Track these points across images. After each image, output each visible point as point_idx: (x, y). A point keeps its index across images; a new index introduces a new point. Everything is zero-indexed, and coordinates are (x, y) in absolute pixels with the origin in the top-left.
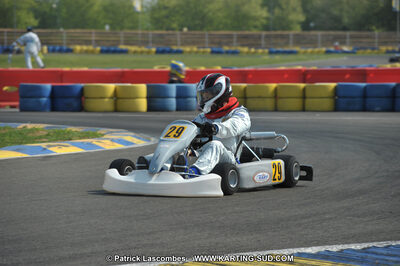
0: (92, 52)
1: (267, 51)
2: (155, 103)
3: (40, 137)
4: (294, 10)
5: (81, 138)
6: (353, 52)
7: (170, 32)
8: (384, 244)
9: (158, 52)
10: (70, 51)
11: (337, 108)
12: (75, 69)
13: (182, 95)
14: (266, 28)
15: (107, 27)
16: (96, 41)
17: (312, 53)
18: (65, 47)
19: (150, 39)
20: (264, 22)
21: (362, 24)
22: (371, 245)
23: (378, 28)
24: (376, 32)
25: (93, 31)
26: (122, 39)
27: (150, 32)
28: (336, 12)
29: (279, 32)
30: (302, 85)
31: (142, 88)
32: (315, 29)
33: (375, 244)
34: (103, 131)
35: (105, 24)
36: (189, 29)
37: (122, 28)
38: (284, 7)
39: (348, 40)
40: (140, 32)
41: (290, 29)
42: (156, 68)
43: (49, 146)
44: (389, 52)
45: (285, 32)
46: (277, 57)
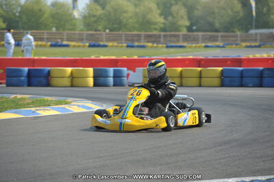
0: (45, 46)
1: (164, 45)
2: (99, 81)
3: (28, 104)
4: (182, 17)
6: (223, 47)
7: (98, 32)
9: (90, 46)
11: (222, 85)
13: (117, 76)
15: (54, 29)
16: (47, 38)
17: (195, 47)
19: (85, 37)
20: (162, 26)
21: (228, 28)
23: (239, 30)
24: (238, 33)
25: (45, 31)
26: (65, 37)
27: (85, 32)
29: (173, 33)
31: (90, 71)
32: (197, 30)
34: (69, 100)
35: (52, 27)
36: (110, 30)
37: (64, 30)
38: (175, 16)
39: (219, 39)
40: (77, 32)
41: (179, 31)
42: (93, 57)
43: (37, 110)
44: (247, 47)
45: (177, 33)
46: (172, 50)
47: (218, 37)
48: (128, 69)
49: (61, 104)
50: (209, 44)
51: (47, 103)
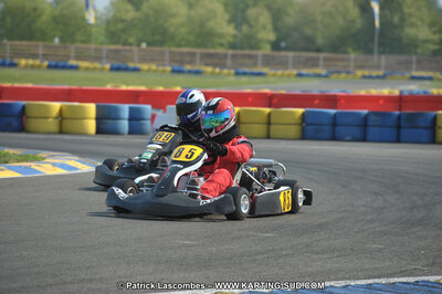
0: (39, 67)
1: (233, 71)
2: (105, 125)
4: (264, 27)
5: (18, 161)
6: (326, 76)
7: (127, 48)
8: (343, 283)
9: (112, 69)
10: (13, 65)
11: (304, 137)
12: (17, 85)
13: (135, 117)
14: (233, 46)
15: (57, 40)
16: (44, 55)
17: (282, 75)
18: (8, 61)
19: (104, 55)
20: (231, 39)
21: (337, 46)
23: (354, 50)
24: (352, 55)
25: (41, 43)
26: (73, 54)
27: (105, 47)
28: (308, 31)
29: (247, 52)
30: (267, 110)
31: (91, 108)
32: (286, 49)
33: (332, 283)
34: (44, 154)
35: (54, 36)
36: (149, 44)
37: (74, 41)
38: (253, 23)
39: (321, 63)
40: (93, 46)
41: (259, 48)
42: (109, 87)
44: (364, 77)
45: (254, 52)
46: (244, 79)
47: (318, 59)
48: (153, 107)
49: (27, 161)
50: (304, 71)
51: (4, 160)
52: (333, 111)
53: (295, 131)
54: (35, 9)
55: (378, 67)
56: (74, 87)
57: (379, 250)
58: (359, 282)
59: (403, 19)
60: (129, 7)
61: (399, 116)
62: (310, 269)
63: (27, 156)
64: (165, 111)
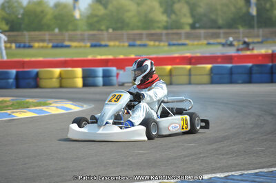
0: (46, 47)
2: (88, 81)
3: (7, 107)
5: (35, 106)
7: (100, 32)
8: (239, 173)
9: (92, 46)
10: (30, 47)
11: (212, 82)
12: (33, 59)
13: (106, 75)
15: (57, 30)
16: (49, 40)
17: (197, 45)
18: (27, 45)
19: (86, 38)
20: (165, 24)
21: (231, 25)
22: (230, 174)
23: (242, 26)
24: (241, 30)
25: (47, 33)
26: (67, 38)
27: (86, 33)
28: (213, 17)
30: (189, 67)
31: (79, 71)
32: (199, 28)
33: (233, 173)
34: (50, 101)
35: (55, 28)
36: (114, 29)
37: (67, 30)
38: (178, 13)
39: (222, 35)
40: (79, 33)
41: (182, 28)
42: (90, 57)
43: (13, 112)
45: (179, 31)
46: (174, 48)
47: (219, 33)
48: (117, 69)
49: (40, 106)
50: (211, 41)
51: (26, 106)
52: (230, 65)
53: (206, 79)
54: (42, 12)
55: (258, 36)
56: (68, 58)
57: (262, 151)
58: (250, 172)
59: (272, 5)
60: (101, 7)
61: (272, 67)
62: (219, 165)
63: (40, 103)
64: (125, 70)
